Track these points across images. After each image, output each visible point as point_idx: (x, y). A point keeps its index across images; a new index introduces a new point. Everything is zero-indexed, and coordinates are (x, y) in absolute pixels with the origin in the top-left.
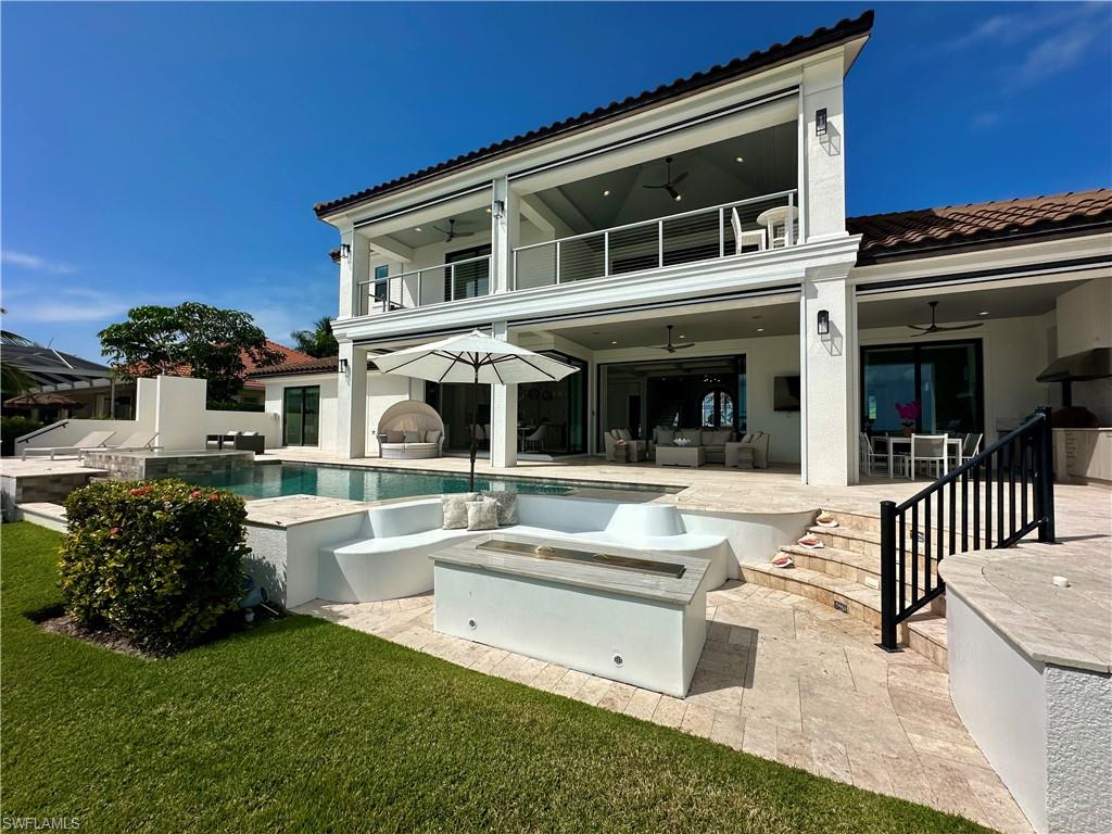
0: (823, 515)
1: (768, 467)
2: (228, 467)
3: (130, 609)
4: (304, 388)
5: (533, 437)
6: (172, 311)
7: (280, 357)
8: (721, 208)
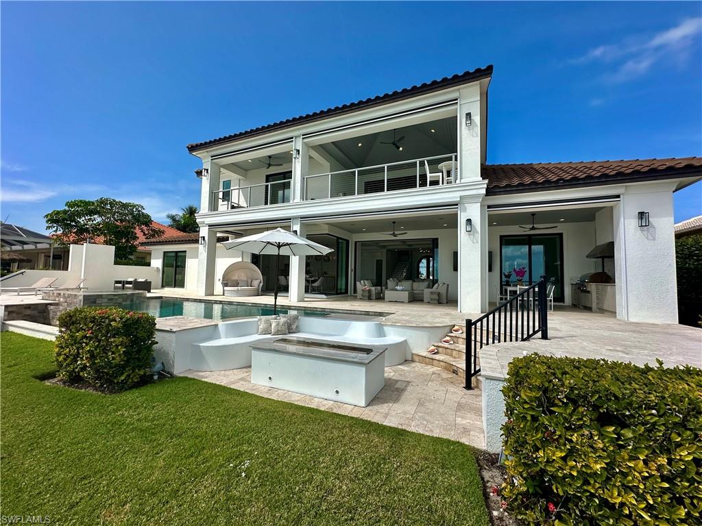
0: (456, 328)
1: (447, 303)
2: (132, 301)
3: (97, 371)
4: (177, 252)
5: (316, 284)
6: (93, 203)
7: (161, 232)
8: (418, 161)
